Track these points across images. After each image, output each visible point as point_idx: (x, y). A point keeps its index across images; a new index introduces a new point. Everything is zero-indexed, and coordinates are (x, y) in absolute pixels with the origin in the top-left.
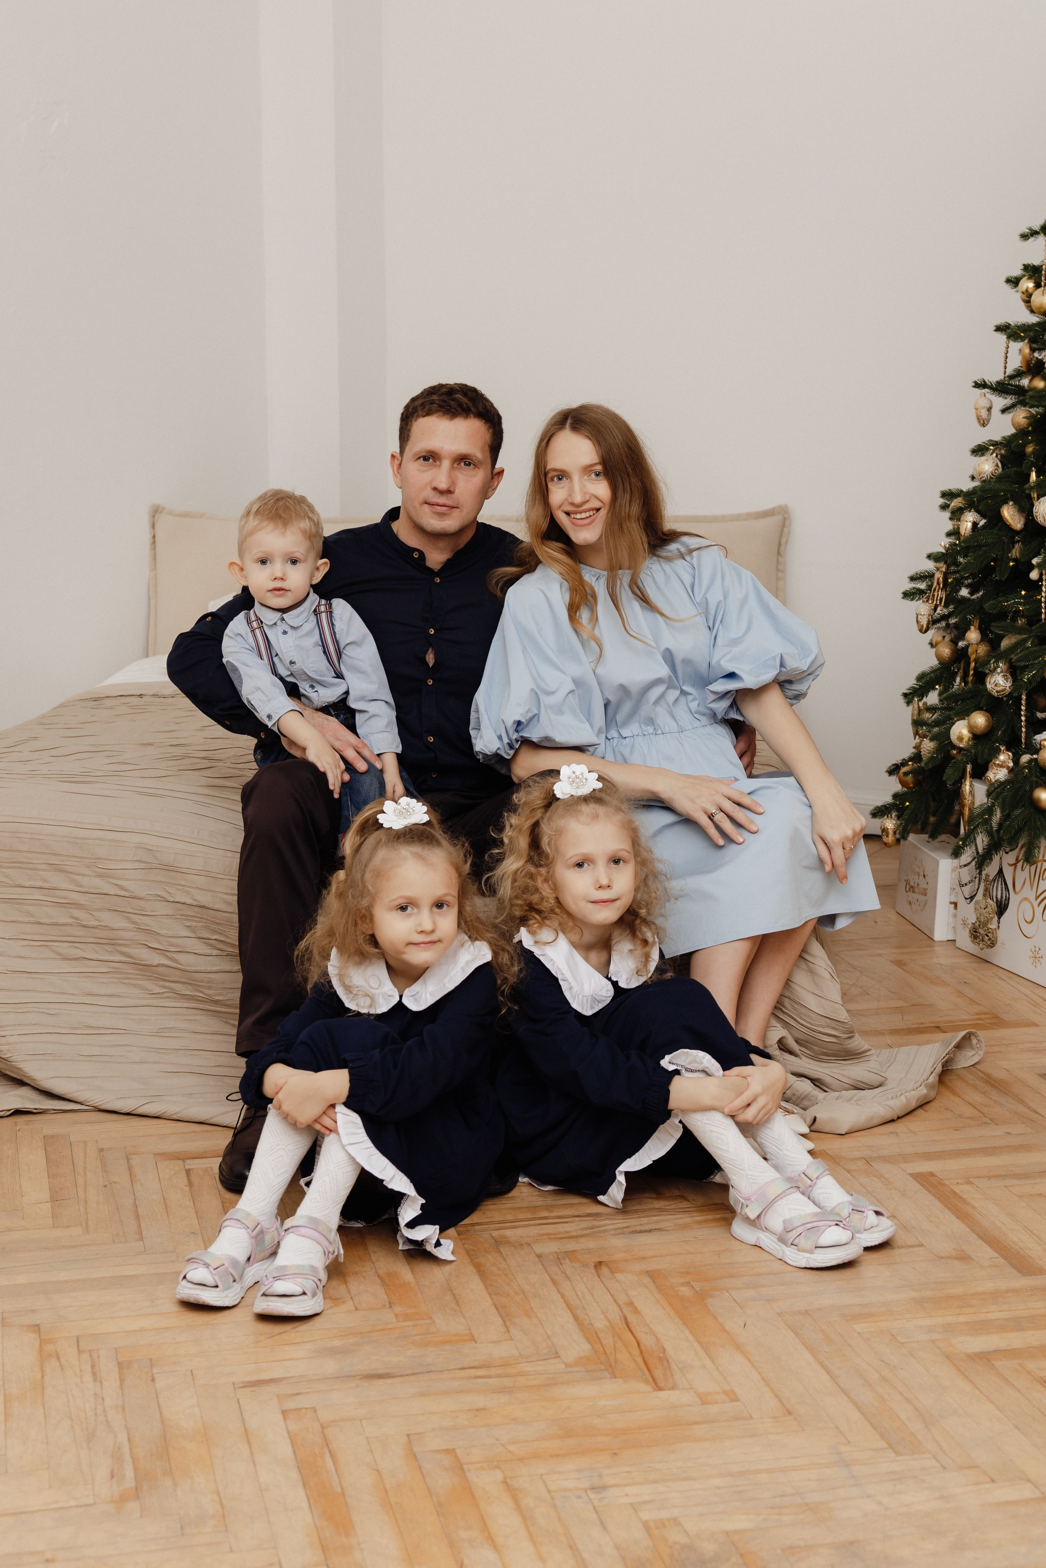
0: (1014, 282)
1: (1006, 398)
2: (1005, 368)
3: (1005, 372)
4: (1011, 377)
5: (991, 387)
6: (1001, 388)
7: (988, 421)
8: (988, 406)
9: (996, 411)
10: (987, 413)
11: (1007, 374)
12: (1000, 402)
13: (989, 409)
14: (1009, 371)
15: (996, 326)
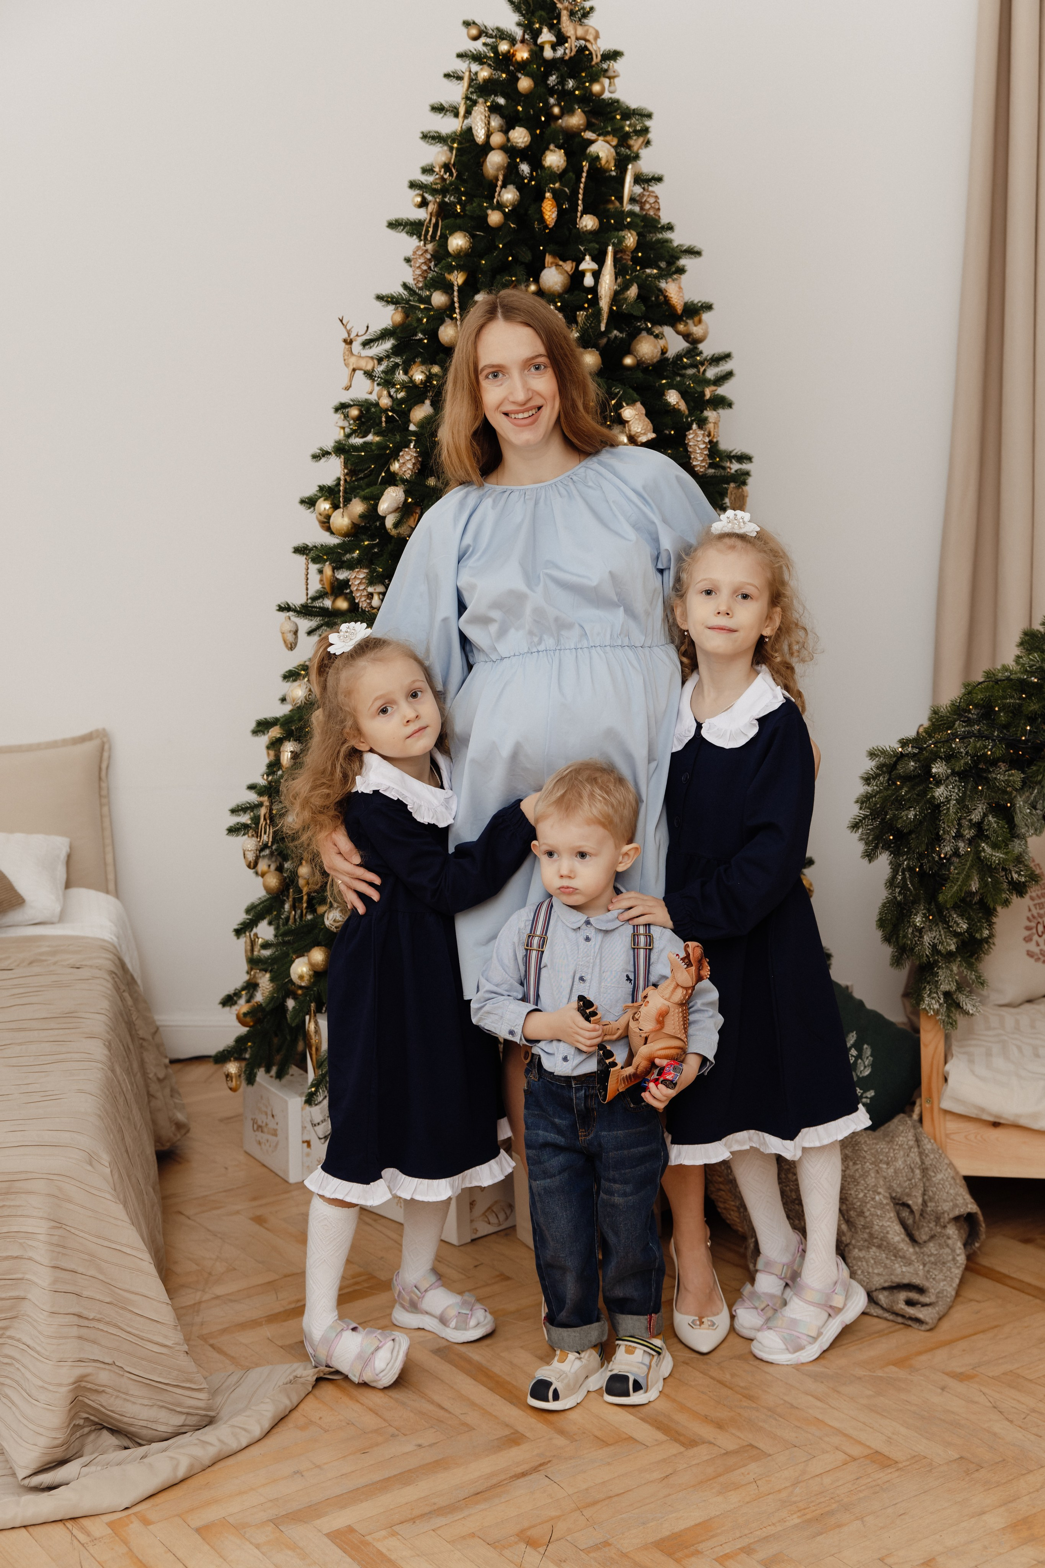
0: (310, 502)
1: (312, 620)
2: (307, 589)
3: (307, 595)
4: (314, 599)
5: (295, 610)
6: (305, 611)
7: (296, 644)
8: (294, 629)
9: (302, 634)
10: (294, 636)
11: (309, 596)
12: (304, 624)
13: (296, 633)
14: (311, 593)
15: (294, 548)
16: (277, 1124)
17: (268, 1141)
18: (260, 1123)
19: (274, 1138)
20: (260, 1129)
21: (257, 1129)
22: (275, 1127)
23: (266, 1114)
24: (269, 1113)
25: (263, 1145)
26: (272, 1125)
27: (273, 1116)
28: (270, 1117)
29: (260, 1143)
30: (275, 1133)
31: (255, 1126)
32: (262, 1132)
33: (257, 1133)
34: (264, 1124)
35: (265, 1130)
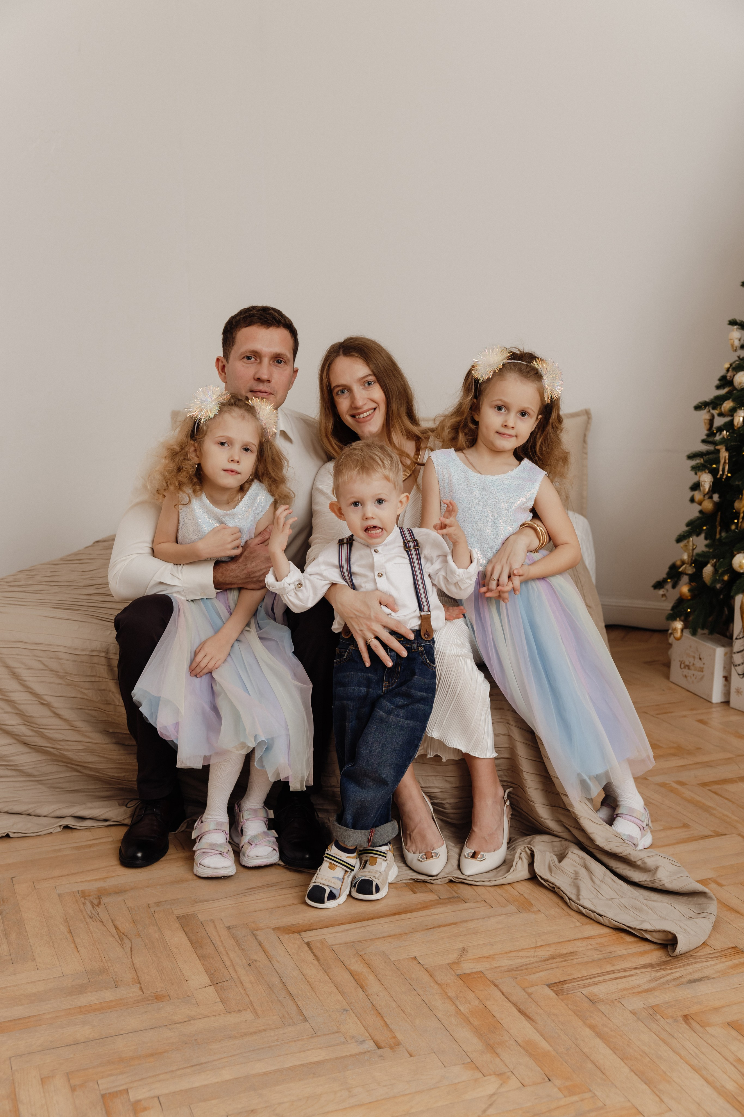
16: (704, 664)
17: (694, 675)
18: (687, 663)
19: (700, 673)
20: (687, 667)
21: (685, 667)
22: (702, 666)
23: (694, 657)
24: (697, 657)
25: (689, 678)
26: (698, 664)
27: (700, 659)
28: (697, 660)
29: (686, 676)
30: (701, 670)
31: (683, 666)
32: (689, 669)
33: (683, 670)
34: (691, 664)
35: (692, 667)
